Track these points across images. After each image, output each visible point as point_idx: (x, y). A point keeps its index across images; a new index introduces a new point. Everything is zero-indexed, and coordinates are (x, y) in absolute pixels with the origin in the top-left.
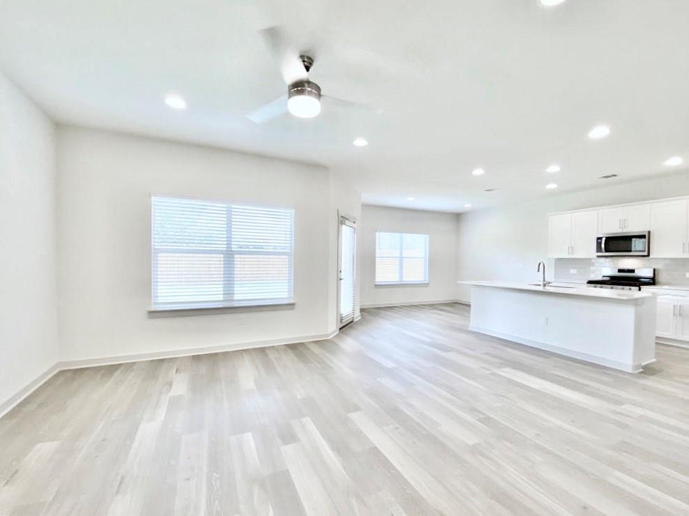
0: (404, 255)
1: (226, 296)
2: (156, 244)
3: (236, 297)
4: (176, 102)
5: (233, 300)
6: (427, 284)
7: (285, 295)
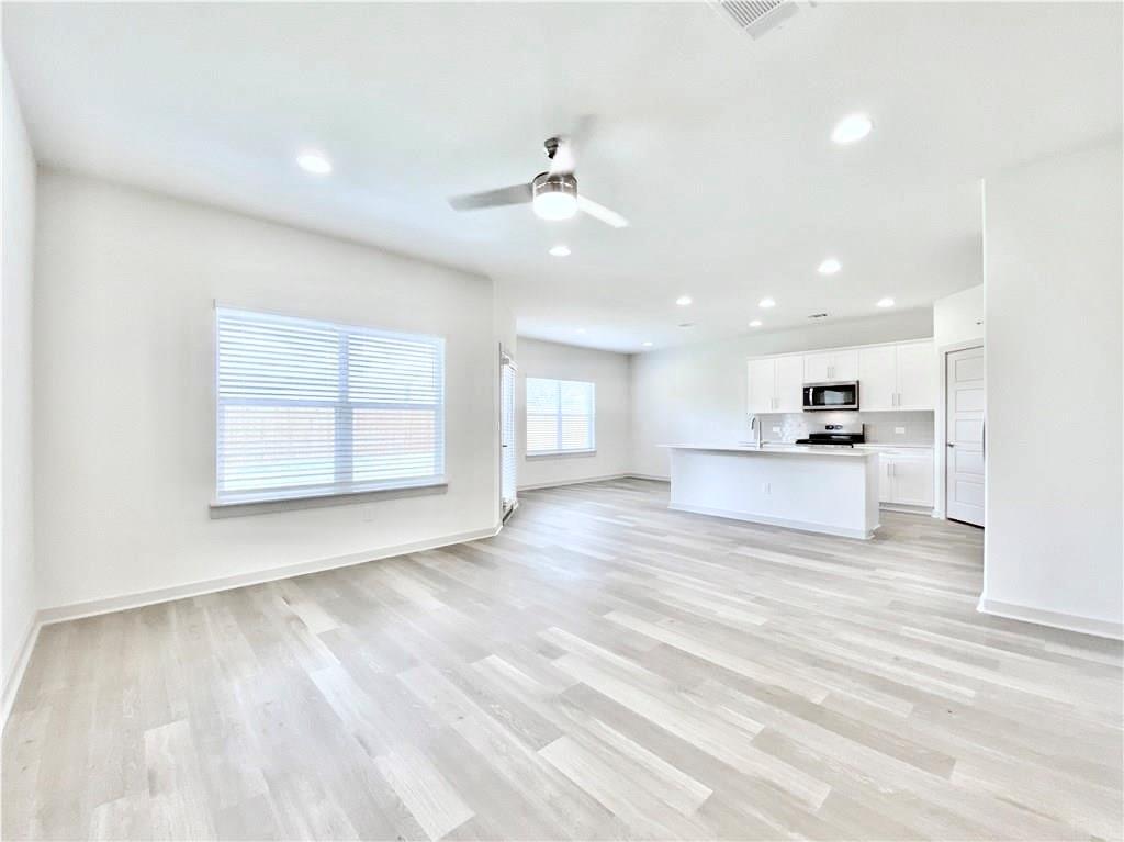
0: (563, 412)
1: (339, 475)
2: (223, 389)
3: (356, 477)
4: (314, 163)
5: (352, 483)
6: (595, 452)
7: (431, 472)
